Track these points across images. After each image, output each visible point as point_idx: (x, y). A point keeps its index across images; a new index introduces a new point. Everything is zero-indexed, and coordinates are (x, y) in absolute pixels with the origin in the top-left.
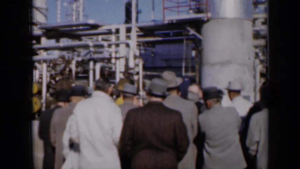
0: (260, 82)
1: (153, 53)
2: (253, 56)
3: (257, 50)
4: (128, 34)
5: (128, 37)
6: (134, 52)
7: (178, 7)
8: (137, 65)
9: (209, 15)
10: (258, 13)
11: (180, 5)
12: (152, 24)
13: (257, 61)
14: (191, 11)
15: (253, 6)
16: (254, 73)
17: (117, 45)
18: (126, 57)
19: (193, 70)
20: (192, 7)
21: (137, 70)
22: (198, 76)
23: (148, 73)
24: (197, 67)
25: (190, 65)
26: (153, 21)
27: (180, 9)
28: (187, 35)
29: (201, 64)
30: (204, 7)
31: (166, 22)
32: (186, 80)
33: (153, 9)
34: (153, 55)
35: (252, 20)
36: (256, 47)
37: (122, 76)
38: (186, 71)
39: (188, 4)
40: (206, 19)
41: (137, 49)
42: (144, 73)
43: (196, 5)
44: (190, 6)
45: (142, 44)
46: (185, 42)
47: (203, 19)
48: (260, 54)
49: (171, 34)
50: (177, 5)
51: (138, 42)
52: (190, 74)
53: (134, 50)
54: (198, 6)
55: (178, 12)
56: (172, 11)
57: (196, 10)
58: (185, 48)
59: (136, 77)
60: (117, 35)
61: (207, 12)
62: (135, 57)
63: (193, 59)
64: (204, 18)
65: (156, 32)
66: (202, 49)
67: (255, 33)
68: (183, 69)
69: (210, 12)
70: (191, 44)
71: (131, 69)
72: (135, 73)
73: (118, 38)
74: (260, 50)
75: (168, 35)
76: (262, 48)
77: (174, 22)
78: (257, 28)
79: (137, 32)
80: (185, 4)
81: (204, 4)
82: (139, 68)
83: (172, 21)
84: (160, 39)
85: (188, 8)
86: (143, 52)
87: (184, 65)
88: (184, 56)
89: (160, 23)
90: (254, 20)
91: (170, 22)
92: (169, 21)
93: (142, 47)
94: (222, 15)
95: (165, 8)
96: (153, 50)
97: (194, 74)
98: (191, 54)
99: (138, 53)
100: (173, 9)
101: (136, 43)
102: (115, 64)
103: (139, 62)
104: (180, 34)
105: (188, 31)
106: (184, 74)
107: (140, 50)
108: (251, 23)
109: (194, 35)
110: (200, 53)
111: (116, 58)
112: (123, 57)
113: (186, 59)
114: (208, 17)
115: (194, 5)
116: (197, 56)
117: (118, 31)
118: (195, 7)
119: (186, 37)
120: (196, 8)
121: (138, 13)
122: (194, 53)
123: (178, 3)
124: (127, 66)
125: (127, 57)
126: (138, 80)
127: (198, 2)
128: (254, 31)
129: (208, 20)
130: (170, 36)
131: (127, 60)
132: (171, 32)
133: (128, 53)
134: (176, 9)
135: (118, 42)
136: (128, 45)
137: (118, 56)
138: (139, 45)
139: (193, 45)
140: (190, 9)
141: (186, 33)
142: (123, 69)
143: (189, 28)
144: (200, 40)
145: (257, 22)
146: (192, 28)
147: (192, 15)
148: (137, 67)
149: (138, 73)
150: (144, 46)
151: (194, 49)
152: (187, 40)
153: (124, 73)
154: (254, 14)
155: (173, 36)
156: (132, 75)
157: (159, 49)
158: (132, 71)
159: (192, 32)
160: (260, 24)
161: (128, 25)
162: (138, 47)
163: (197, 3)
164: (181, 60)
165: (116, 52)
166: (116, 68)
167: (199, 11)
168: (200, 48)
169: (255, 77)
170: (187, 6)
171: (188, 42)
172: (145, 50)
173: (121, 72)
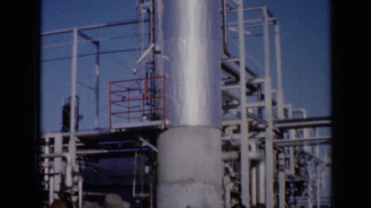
0: (231, 203)
1: (96, 168)
2: (221, 172)
3: (227, 165)
4: (66, 145)
5: (65, 149)
6: (73, 168)
7: (129, 112)
8: (76, 184)
9: (167, 122)
10: (228, 119)
11: (131, 110)
12: (96, 133)
13: (227, 179)
14: (145, 118)
15: (222, 111)
16: (223, 192)
17: (51, 159)
18: (62, 173)
19: (146, 189)
20: (146, 113)
21: (75, 189)
22: (152, 197)
23: (90, 193)
24: (151, 185)
25: (142, 184)
26: (98, 129)
27: (131, 115)
28: (139, 147)
29: (156, 182)
30: (161, 112)
31: (113, 131)
32: (138, 201)
33: (98, 114)
34: (96, 171)
35: (221, 128)
36: (226, 161)
37: (56, 197)
38: (138, 191)
39: (141, 108)
40: (163, 127)
41: (76, 163)
42: (85, 193)
43: (151, 110)
44: (144, 111)
45: (82, 158)
46: (136, 155)
47: (159, 127)
48: (231, 170)
49: (120, 146)
50: (127, 110)
51: (77, 155)
52: (142, 195)
53: (73, 165)
54: (153, 111)
55: (129, 118)
56: (120, 116)
57: (150, 116)
58: (135, 162)
59: (74, 199)
60: (51, 146)
61: (164, 119)
62: (74, 174)
63: (146, 176)
64: (161, 125)
65: (101, 143)
66: (158, 164)
67: (224, 143)
68: (134, 189)
69: (168, 118)
70: (144, 158)
71: (68, 188)
72: (73, 193)
73: (52, 150)
74: (231, 165)
75: (115, 147)
76: (233, 162)
77: (123, 130)
78: (227, 138)
79: (77, 142)
80: (137, 109)
81: (160, 109)
82: (78, 188)
83: (121, 129)
84: (105, 151)
85: (140, 114)
86: (83, 167)
87: (134, 184)
88: (135, 173)
89: (105, 131)
90: (224, 129)
91: (118, 131)
92: (116, 129)
93: (82, 162)
94: (182, 123)
95: (111, 114)
96: (96, 165)
97: (147, 195)
98: (144, 170)
99: (77, 169)
100: (122, 115)
101: (75, 157)
102: (48, 182)
103: (78, 180)
104: (130, 146)
105: (141, 142)
106: (134, 195)
107: (80, 165)
108: (219, 132)
109: (147, 147)
110: (155, 169)
111: (50, 175)
112: (58, 174)
113: (138, 177)
114: (165, 125)
115: (148, 110)
116: (151, 172)
117: (52, 141)
118: (149, 112)
119: (138, 150)
120: (151, 114)
121: (78, 118)
122: (147, 169)
123: (129, 108)
124: (63, 184)
125: (64, 173)
126: (77, 202)
127: (154, 106)
128: (224, 141)
129: (166, 129)
130: (118, 148)
131: (63, 177)
132: (120, 143)
133: (65, 168)
134: (126, 115)
135: (52, 155)
136: (64, 159)
137: (52, 172)
138: (78, 159)
139: (147, 159)
140: (144, 115)
141: (138, 144)
142: (58, 188)
143: (141, 139)
144: (155, 153)
145: (227, 130)
146: (145, 138)
147: (146, 123)
148: (75, 186)
149: (77, 194)
150: (85, 160)
151: (147, 164)
152: (139, 153)
153: (59, 193)
154: (224, 120)
155: (122, 148)
156: (69, 195)
157: (104, 164)
158: (69, 191)
159: (145, 143)
160: (231, 133)
161: (66, 134)
162: (78, 161)
163: (153, 108)
164: (131, 177)
165: (50, 168)
166: (49, 187)
167: (154, 117)
168: (155, 163)
169: (224, 197)
170: (140, 111)
171: (140, 155)
172: (86, 165)
173: (55, 192)
